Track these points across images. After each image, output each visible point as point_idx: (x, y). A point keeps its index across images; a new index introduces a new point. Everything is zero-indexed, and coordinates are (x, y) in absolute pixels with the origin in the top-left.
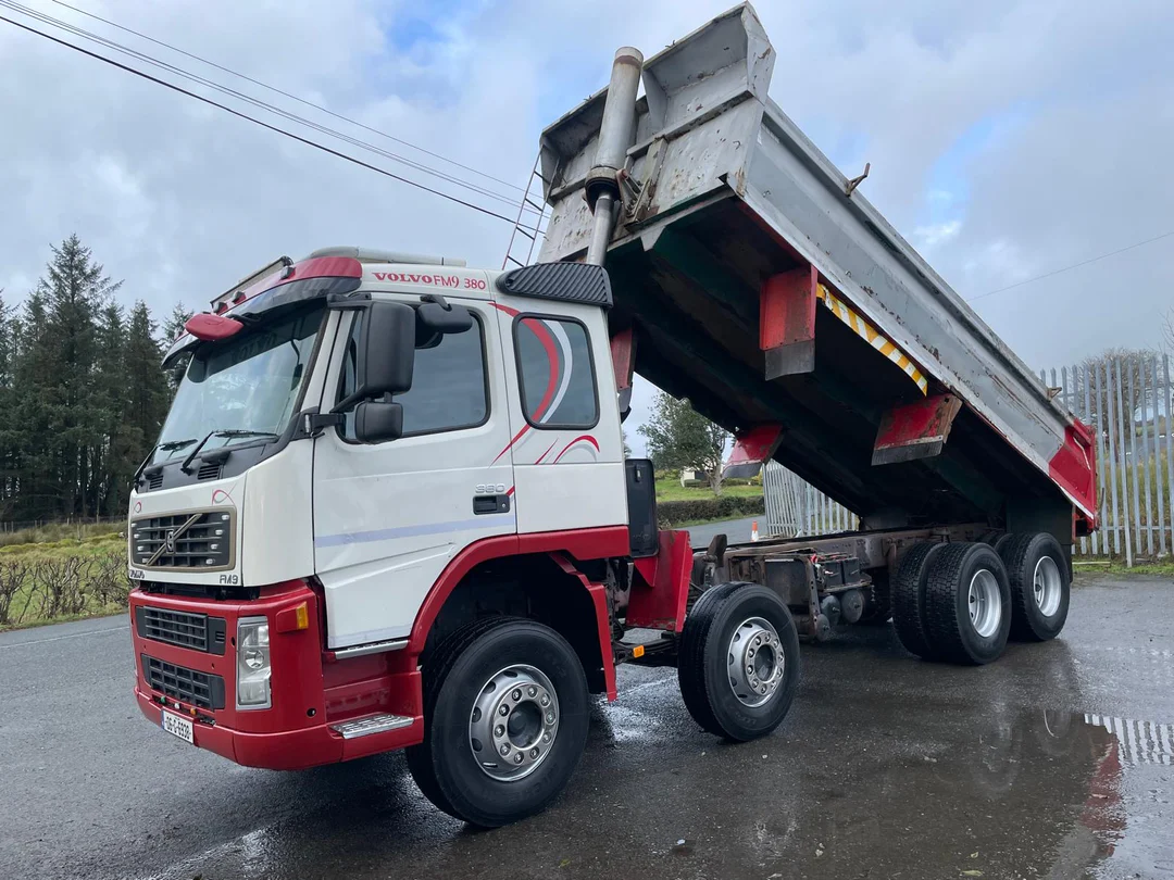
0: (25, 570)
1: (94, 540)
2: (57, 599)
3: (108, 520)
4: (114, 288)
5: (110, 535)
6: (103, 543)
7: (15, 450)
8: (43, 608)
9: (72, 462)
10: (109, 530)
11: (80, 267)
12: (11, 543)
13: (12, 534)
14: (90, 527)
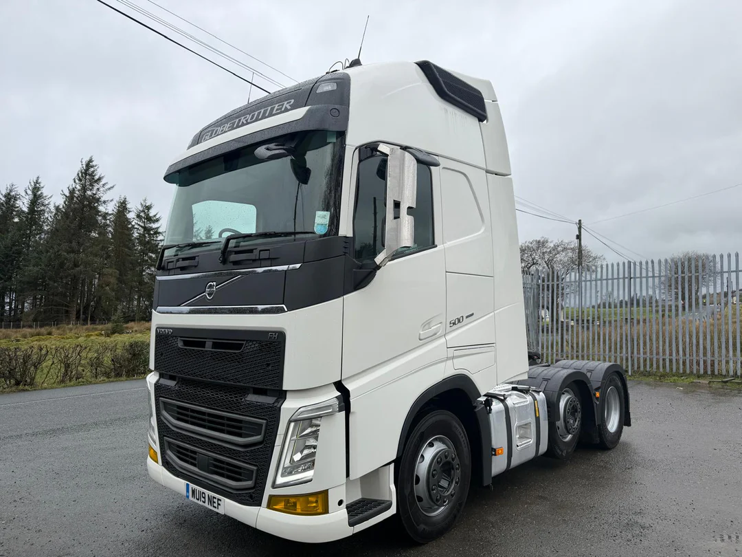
0: (48, 352)
1: (86, 336)
2: (66, 371)
3: (94, 323)
4: (109, 189)
5: (96, 333)
6: (92, 338)
7: (43, 278)
8: (57, 377)
9: (75, 288)
10: (96, 329)
11: (92, 175)
12: (38, 334)
13: (39, 330)
14: (85, 327)
